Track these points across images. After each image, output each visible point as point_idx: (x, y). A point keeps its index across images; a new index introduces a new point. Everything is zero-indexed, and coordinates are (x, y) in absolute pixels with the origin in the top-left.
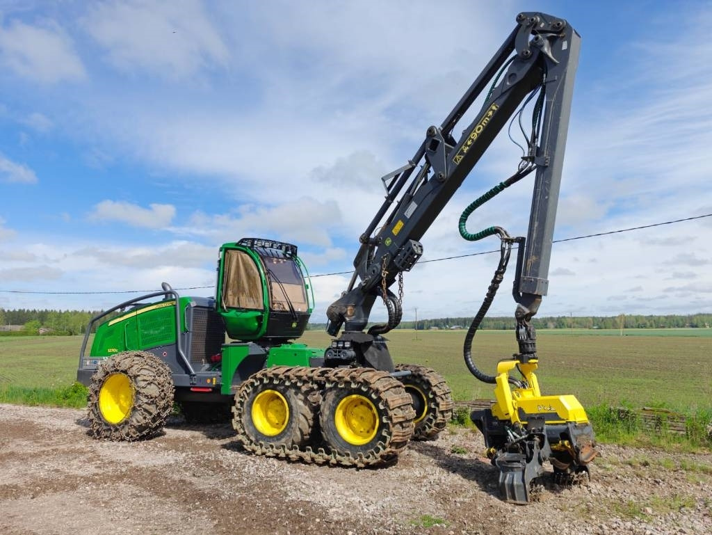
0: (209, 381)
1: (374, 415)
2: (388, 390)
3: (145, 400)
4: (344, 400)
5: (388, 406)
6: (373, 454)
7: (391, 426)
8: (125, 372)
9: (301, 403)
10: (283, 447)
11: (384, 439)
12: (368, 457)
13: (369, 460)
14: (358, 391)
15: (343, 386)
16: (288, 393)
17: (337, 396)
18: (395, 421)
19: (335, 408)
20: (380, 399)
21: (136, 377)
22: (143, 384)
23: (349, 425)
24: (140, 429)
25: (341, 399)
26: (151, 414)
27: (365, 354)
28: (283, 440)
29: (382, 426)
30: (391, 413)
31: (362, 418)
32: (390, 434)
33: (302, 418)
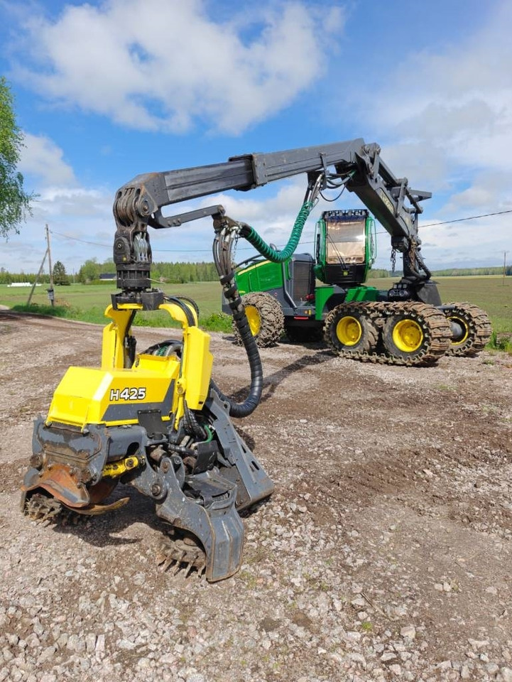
0: (306, 312)
1: (420, 333)
2: (430, 316)
3: (268, 323)
4: (400, 323)
5: (429, 327)
6: (417, 357)
7: (430, 339)
8: (254, 305)
9: (370, 325)
10: (358, 352)
11: (426, 348)
12: (414, 360)
13: (415, 361)
14: (409, 317)
15: (398, 313)
16: (361, 318)
17: (394, 320)
18: (433, 336)
19: (393, 328)
20: (424, 322)
21: (261, 308)
22: (265, 313)
23: (403, 340)
24: (266, 340)
25: (398, 322)
26: (271, 332)
27: (418, 293)
28: (358, 348)
29: (425, 339)
30: (430, 331)
31: (412, 335)
32: (430, 345)
33: (370, 334)
